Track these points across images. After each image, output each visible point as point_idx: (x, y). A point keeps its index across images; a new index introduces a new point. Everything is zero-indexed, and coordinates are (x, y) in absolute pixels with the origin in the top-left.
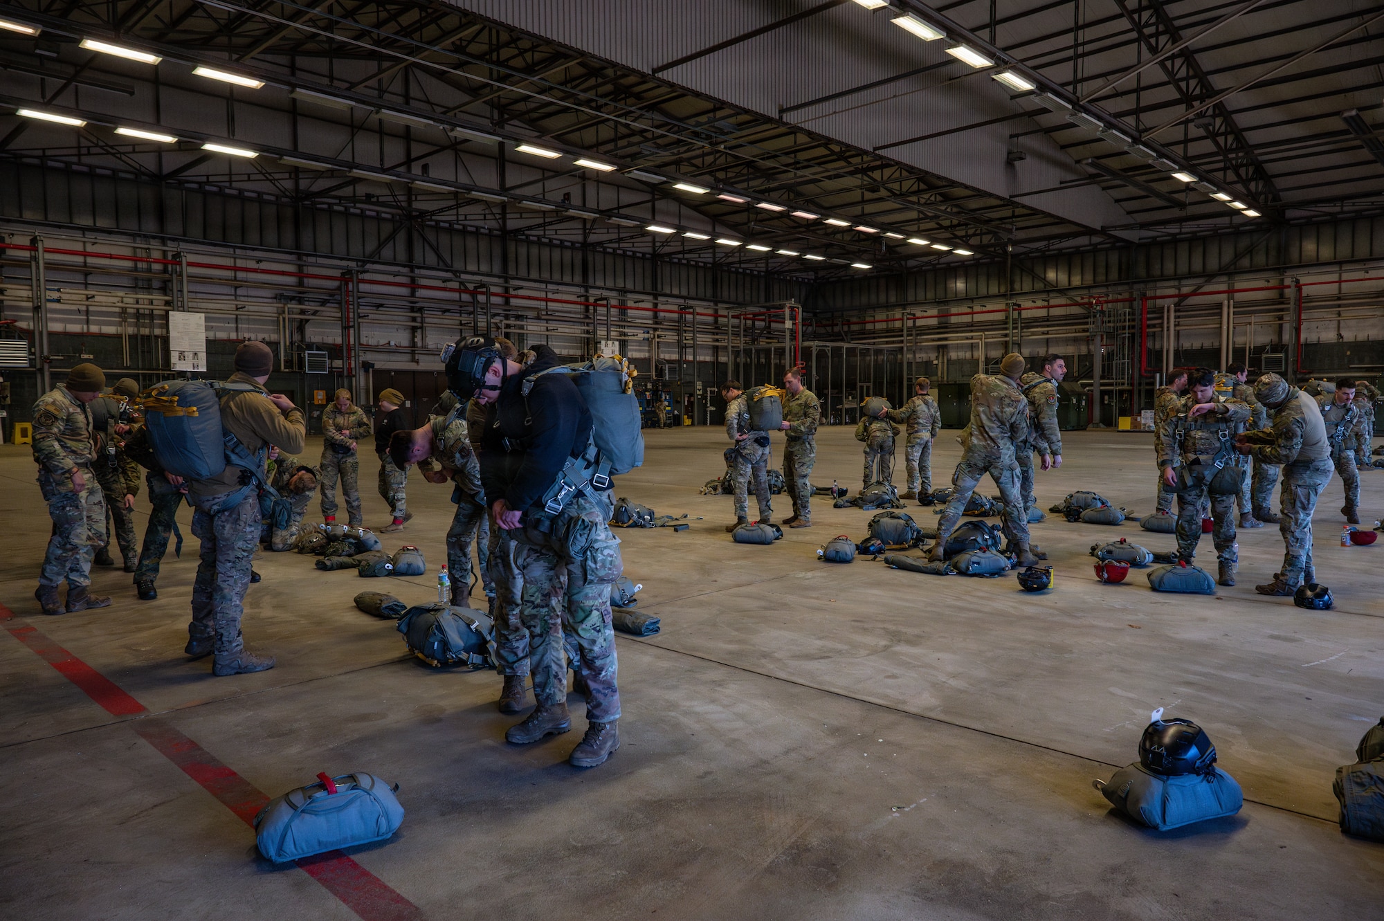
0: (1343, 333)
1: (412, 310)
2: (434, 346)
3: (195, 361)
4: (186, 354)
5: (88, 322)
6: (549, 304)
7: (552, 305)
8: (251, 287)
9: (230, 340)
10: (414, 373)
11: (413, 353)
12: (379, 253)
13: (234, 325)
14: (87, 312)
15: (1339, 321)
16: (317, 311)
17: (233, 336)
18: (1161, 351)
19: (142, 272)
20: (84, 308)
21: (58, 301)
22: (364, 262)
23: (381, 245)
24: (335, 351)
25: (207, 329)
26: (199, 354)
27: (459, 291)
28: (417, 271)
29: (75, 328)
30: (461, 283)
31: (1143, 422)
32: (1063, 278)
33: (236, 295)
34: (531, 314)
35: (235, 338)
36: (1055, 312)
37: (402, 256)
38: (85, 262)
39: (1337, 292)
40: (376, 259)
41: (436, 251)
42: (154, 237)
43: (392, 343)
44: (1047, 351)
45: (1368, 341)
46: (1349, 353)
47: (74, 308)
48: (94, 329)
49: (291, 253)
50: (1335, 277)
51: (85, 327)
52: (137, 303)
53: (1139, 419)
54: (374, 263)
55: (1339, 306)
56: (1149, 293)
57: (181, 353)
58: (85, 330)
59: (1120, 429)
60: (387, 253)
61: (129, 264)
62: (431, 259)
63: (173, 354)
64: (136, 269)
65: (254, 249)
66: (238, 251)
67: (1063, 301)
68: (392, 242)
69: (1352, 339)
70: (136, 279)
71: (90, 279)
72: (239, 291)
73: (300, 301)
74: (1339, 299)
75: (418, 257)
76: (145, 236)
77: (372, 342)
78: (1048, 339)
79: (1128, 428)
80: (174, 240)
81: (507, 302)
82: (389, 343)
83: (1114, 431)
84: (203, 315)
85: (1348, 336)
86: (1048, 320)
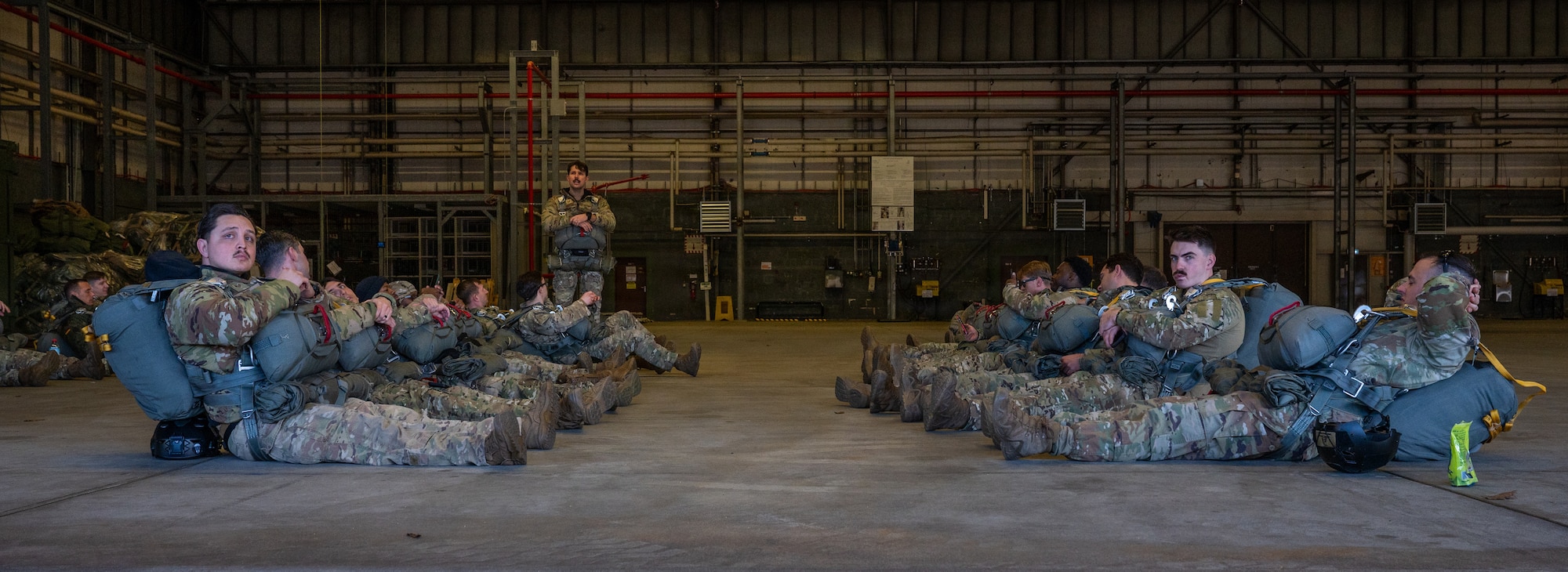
1: (1235, 129)
2: (1272, 184)
3: (901, 219)
4: (890, 209)
5: (803, 177)
6: (1501, 99)
7: (1506, 102)
8: (995, 117)
9: (965, 191)
10: (1235, 226)
11: (1233, 196)
12: (1184, 47)
13: (971, 170)
14: (803, 165)
16: (1083, 143)
17: (970, 184)
19: (862, 111)
20: (799, 161)
21: (766, 154)
22: (1158, 65)
23: (1186, 37)
24: (1098, 199)
25: (917, 177)
26: (906, 210)
27: (1320, 93)
28: (1244, 69)
29: (789, 185)
30: (1324, 80)
33: (975, 130)
34: (1459, 121)
35: (972, 187)
37: (1220, 49)
38: (803, 106)
40: (1178, 57)
41: (1281, 35)
42: (877, 66)
43: (1200, 183)
47: (790, 161)
48: (809, 185)
49: (1050, 65)
51: (800, 182)
52: (855, 149)
54: (1173, 65)
57: (885, 209)
58: (800, 187)
60: (1196, 48)
61: (847, 103)
62: (1271, 46)
63: (874, 210)
64: (855, 108)
65: (999, 66)
66: (980, 71)
68: (1205, 28)
70: (856, 120)
71: (808, 126)
72: (981, 124)
73: (1061, 130)
75: (1248, 48)
76: (868, 66)
77: (1168, 183)
80: (900, 66)
81: (1412, 105)
82: (1195, 183)
84: (911, 159)
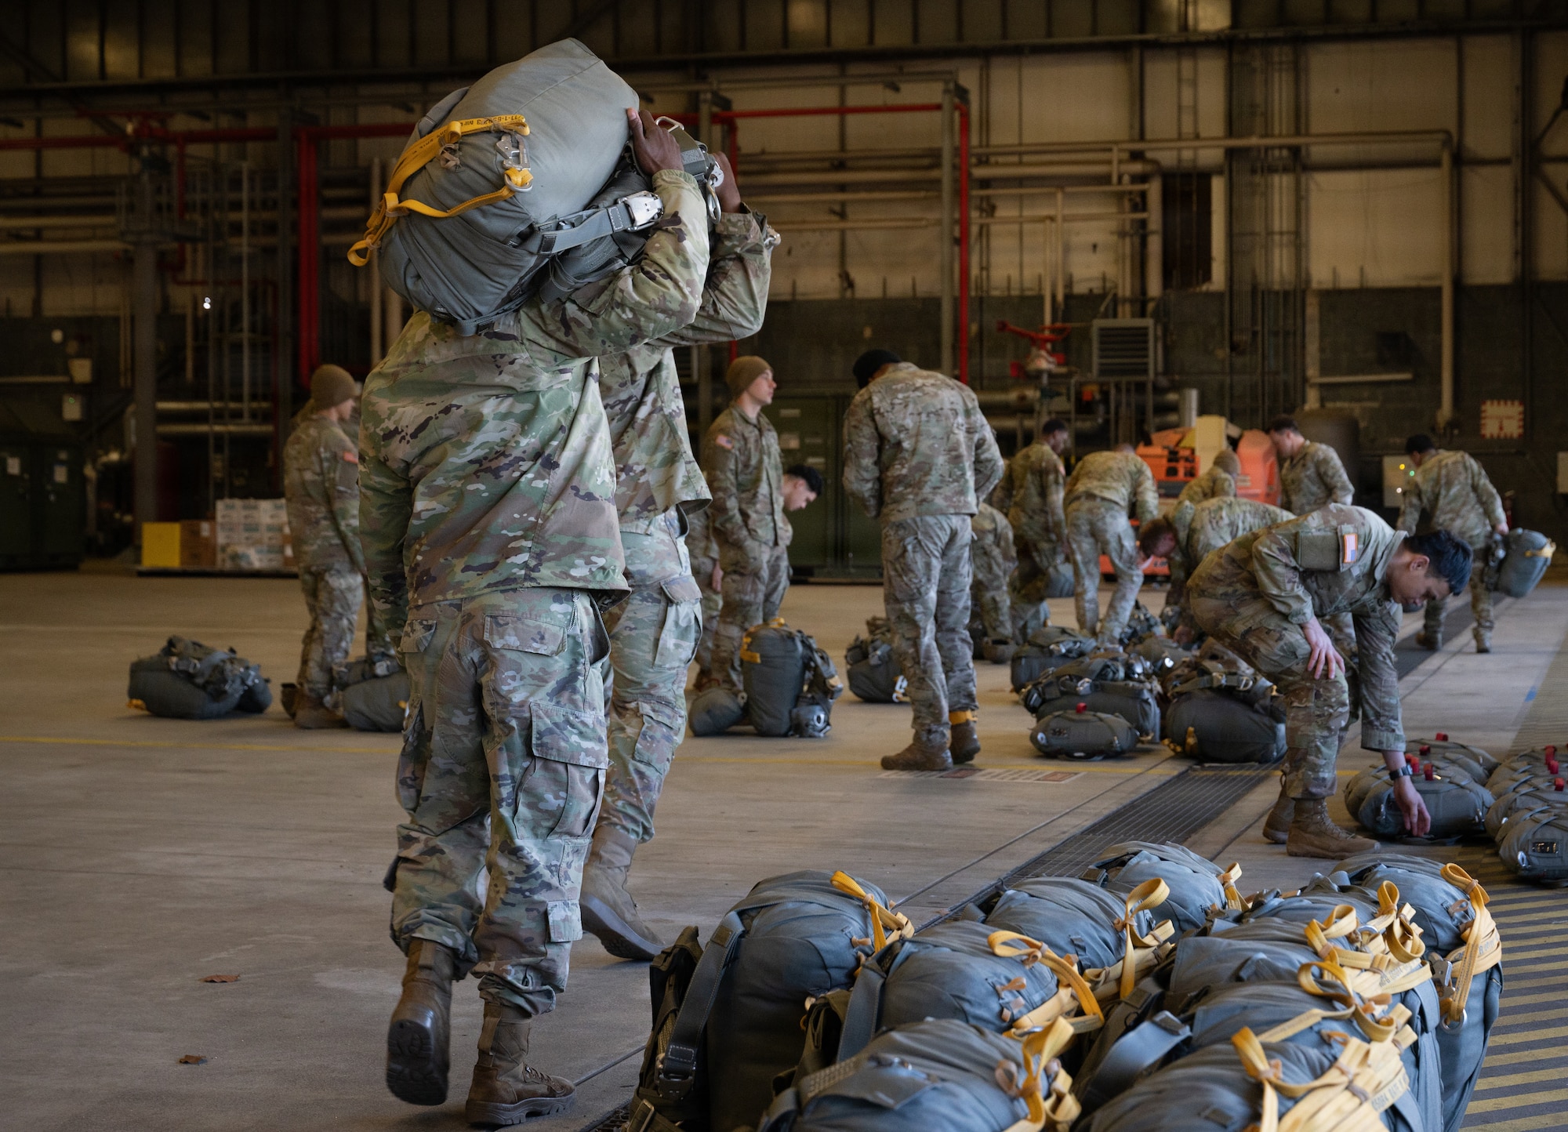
0: (856, 275)
15: (843, 232)
18: (366, 313)
31: (221, 539)
32: (121, 60)
36: (64, 164)
39: (834, 145)
44: (37, 303)
45: (914, 298)
46: (868, 333)
50: (827, 96)
53: (205, 528)
55: (842, 188)
56: (339, 118)
59: (149, 561)
67: (82, 128)
69: (875, 292)
74: (840, 166)
78: (38, 258)
79: (174, 561)
83: (128, 573)
85: (868, 284)
86: (37, 193)
